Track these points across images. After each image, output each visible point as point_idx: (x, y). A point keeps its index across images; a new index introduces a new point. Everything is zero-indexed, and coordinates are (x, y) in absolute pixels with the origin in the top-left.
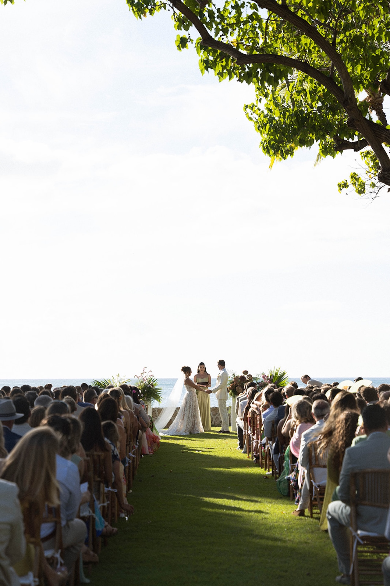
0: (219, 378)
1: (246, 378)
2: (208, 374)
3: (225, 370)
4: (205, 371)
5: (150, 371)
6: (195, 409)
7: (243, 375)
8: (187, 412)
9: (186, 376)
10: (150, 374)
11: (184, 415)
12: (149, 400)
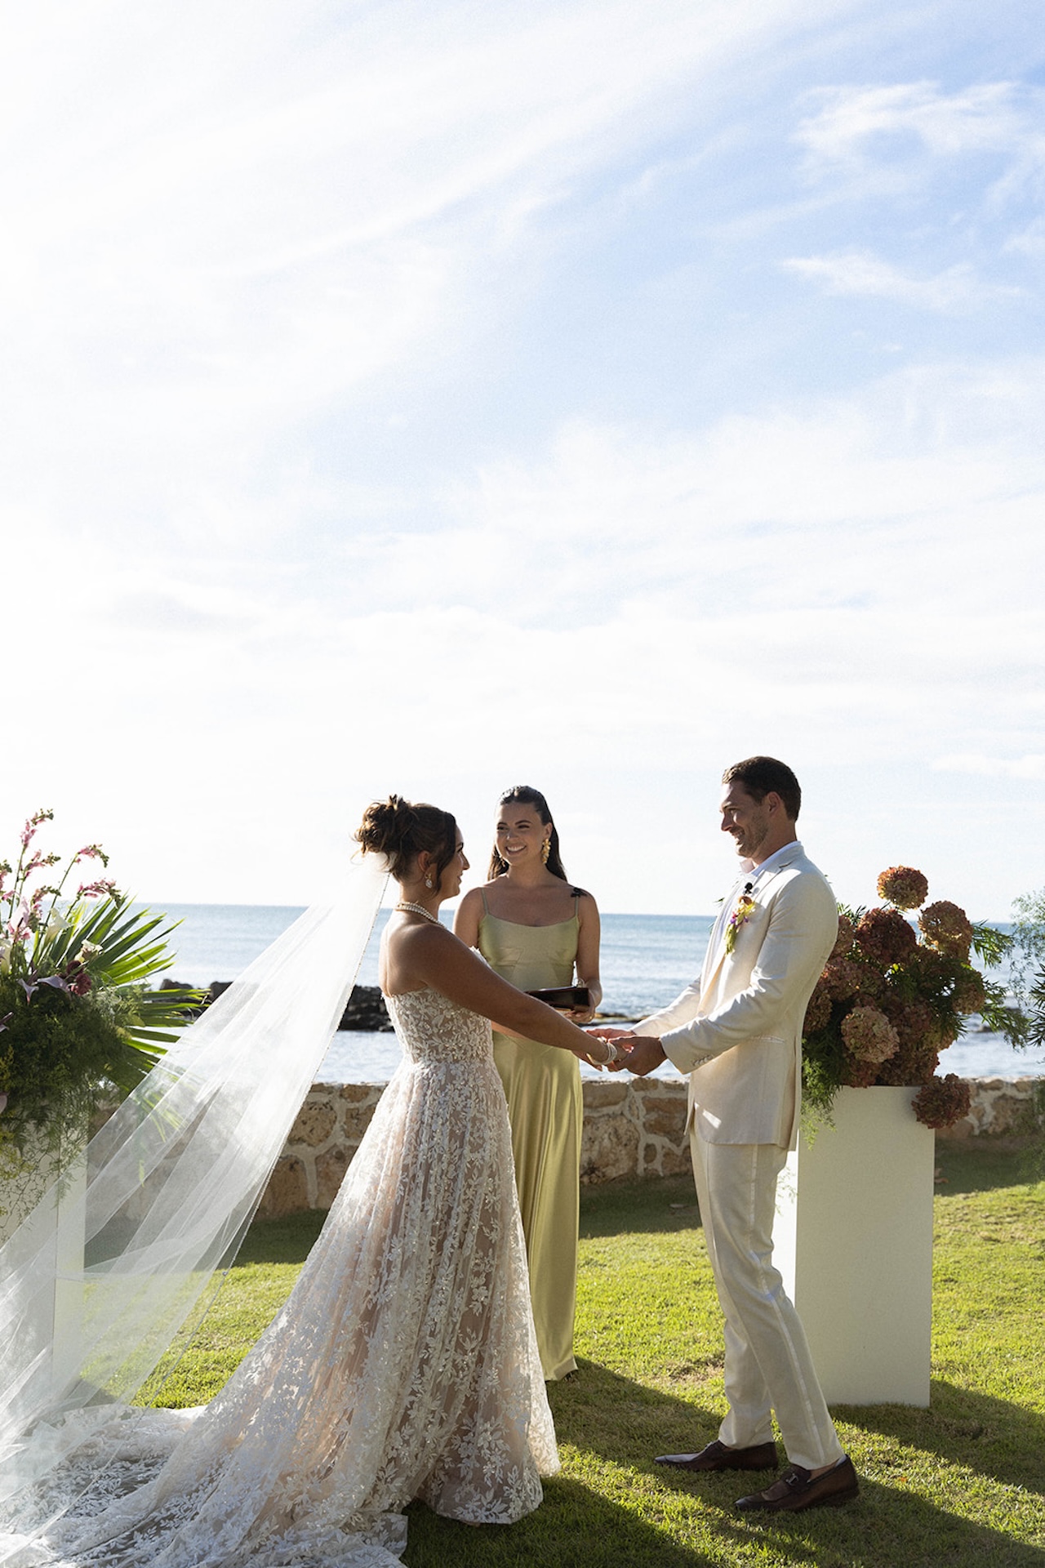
0: (749, 929)
1: (917, 929)
2: (578, 893)
3: (797, 858)
4: (554, 866)
5: (93, 851)
6: (491, 1246)
7: (886, 905)
8: (402, 1291)
9: (409, 897)
10: (91, 871)
11: (371, 1316)
12: (40, 1122)
